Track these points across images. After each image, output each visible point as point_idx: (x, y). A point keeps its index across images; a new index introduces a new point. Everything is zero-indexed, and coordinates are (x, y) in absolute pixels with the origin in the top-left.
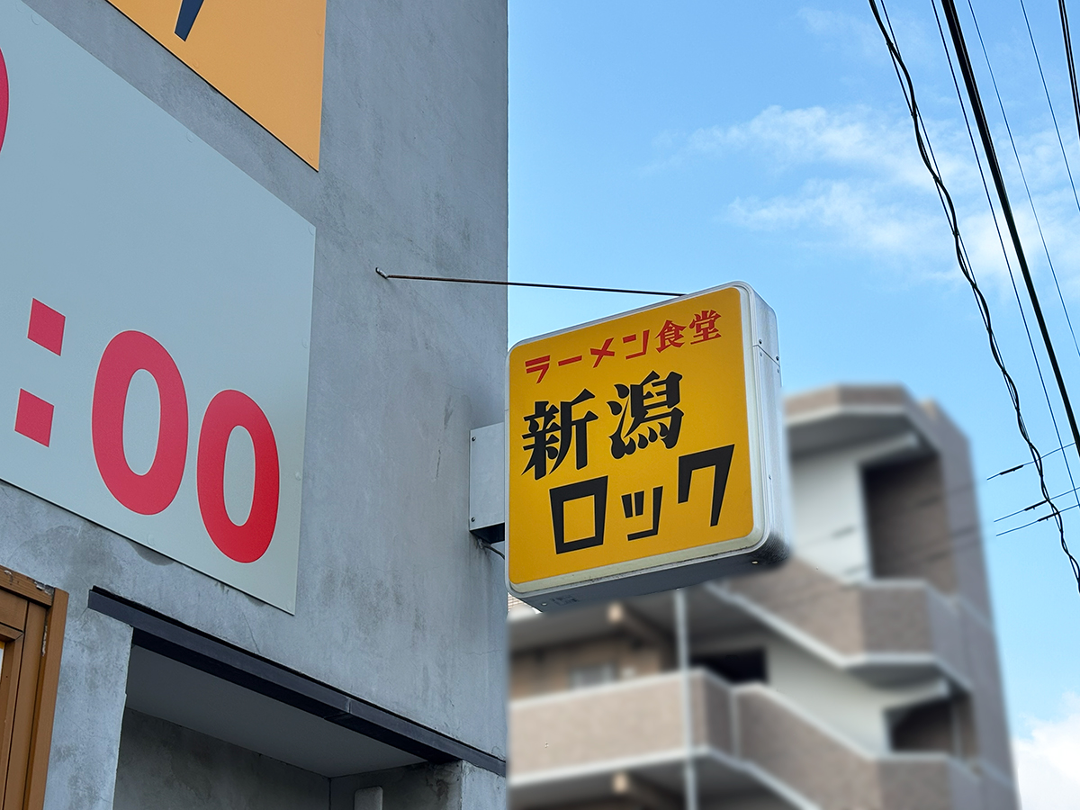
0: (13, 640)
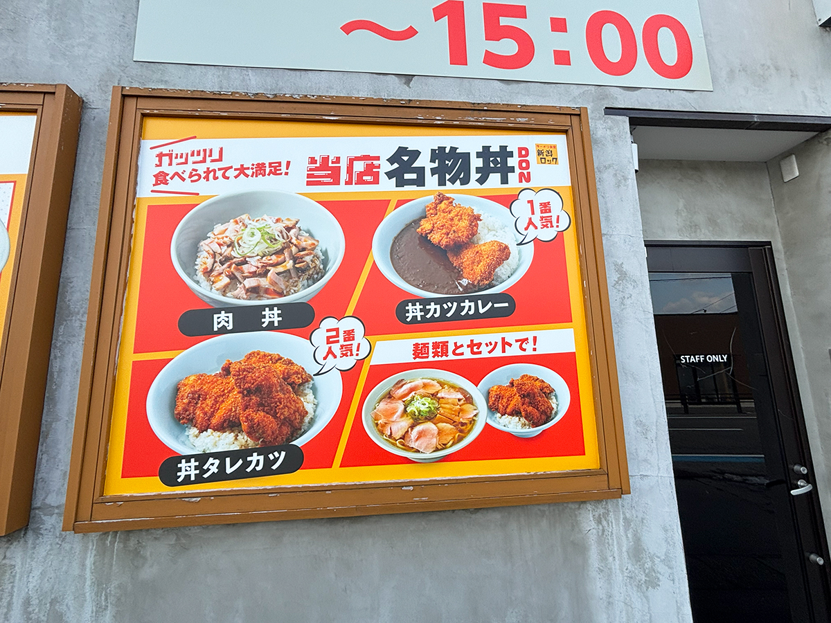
0: (567, 130)
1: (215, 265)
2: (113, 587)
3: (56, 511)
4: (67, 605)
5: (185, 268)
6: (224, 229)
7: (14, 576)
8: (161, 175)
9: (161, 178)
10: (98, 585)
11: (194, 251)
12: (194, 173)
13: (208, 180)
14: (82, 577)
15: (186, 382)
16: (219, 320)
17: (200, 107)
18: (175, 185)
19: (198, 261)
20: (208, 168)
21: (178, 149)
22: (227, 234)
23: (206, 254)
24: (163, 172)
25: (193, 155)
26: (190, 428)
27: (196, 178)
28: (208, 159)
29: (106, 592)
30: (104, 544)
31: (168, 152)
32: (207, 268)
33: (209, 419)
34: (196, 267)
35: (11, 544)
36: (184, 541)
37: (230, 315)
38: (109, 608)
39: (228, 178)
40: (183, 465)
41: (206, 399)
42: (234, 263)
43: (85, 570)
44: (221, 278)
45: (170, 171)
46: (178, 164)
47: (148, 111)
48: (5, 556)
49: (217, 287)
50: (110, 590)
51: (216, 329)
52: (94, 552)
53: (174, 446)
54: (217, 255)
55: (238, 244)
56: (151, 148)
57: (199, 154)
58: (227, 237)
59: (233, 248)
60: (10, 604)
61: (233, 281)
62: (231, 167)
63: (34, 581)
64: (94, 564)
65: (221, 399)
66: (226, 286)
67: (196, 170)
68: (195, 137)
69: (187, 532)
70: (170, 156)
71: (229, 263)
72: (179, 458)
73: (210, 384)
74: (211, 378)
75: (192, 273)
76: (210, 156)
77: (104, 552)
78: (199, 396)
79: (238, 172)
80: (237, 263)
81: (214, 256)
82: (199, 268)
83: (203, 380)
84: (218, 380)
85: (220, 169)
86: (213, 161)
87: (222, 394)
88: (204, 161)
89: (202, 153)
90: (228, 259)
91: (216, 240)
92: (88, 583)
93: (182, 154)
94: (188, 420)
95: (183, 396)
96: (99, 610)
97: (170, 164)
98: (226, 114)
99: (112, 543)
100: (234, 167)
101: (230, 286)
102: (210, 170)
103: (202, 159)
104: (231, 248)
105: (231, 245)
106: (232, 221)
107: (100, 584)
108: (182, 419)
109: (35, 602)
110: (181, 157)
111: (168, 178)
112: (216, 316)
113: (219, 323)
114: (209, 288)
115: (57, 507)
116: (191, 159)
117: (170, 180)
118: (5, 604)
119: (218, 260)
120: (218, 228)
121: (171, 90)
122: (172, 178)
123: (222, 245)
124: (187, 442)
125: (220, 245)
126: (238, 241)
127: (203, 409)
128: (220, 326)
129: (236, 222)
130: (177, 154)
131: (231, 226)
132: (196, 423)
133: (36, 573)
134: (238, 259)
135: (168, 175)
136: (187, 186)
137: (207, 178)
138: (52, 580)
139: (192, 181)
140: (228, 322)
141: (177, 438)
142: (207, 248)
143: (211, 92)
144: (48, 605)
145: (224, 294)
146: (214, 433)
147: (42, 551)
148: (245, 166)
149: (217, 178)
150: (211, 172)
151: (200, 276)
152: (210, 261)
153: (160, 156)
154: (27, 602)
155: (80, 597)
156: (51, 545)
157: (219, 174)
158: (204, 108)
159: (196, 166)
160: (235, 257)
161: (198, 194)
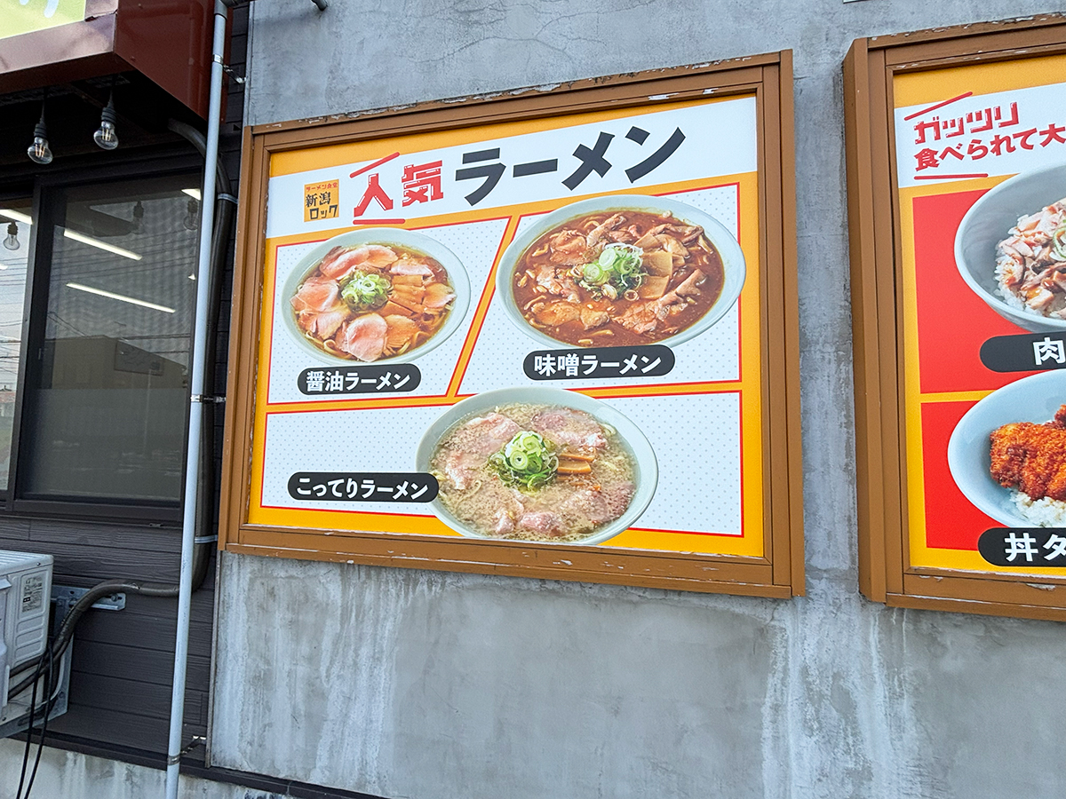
1: (1027, 273)
2: (907, 672)
3: (825, 575)
4: (853, 683)
5: (979, 280)
6: (1035, 221)
7: (787, 641)
8: (926, 155)
9: (926, 159)
10: (888, 668)
11: (992, 256)
12: (976, 145)
13: (999, 153)
14: (867, 654)
15: (1002, 432)
16: (1043, 350)
17: (980, 47)
18: (948, 165)
19: (999, 269)
20: (997, 137)
21: (945, 114)
22: (1040, 228)
23: (1010, 260)
24: (928, 150)
25: (970, 119)
26: (1017, 494)
27: (980, 152)
28: (996, 123)
29: (899, 678)
30: (889, 621)
31: (933, 121)
32: (1014, 279)
33: (1044, 484)
34: (997, 278)
35: (778, 605)
36: (996, 635)
37: (1060, 343)
38: (905, 697)
39: (1031, 147)
40: (1012, 539)
41: (1035, 457)
42: (1056, 269)
43: (870, 646)
44: (1037, 292)
45: (939, 147)
46: (949, 136)
47: (903, 67)
48: (773, 617)
49: (1033, 304)
50: (904, 676)
51: (1038, 362)
52: (877, 629)
53: (994, 514)
54: (1028, 260)
55: (1060, 241)
56: (906, 119)
57: (979, 117)
58: (1040, 233)
59: (1051, 248)
60: (785, 670)
61: (1059, 296)
62: (1034, 131)
63: (810, 651)
64: (879, 642)
65: (1060, 458)
66: (1048, 303)
67: (979, 142)
68: (970, 94)
69: (999, 624)
70: (936, 125)
71: (1048, 270)
72: (1007, 531)
73: (1039, 437)
74: (1040, 430)
75: (992, 287)
76: (998, 117)
77: (890, 631)
78: (1025, 452)
79: (1047, 136)
80: (1061, 269)
81: (1023, 260)
82: (1002, 279)
83: (1029, 431)
84: (1051, 432)
85: (1016, 136)
86: (1003, 125)
87: (1061, 450)
88: (989, 126)
89: (984, 115)
90: (1046, 264)
91: (1023, 238)
92: (875, 662)
93: (954, 121)
94: (1013, 482)
95: (999, 451)
96: (894, 697)
97: (938, 137)
98: (1024, 52)
99: (900, 622)
100: (1038, 131)
101: (1054, 303)
102: (1000, 138)
103: (985, 125)
104: (1048, 248)
105: (1048, 244)
106: (1045, 209)
107: (892, 667)
108: (1004, 480)
109: (813, 671)
110: (953, 125)
111: (936, 157)
112: (1036, 345)
113: (1042, 354)
114: (1021, 306)
115: (825, 571)
116: (968, 127)
117: (940, 159)
118: (780, 669)
119: (1029, 266)
120: (1025, 221)
121: (937, 29)
122: (943, 157)
123: (1034, 245)
124: (1014, 511)
125: (1030, 245)
126: (1059, 237)
127: (1034, 469)
128: (1045, 358)
129: (1053, 211)
130: (946, 122)
131: (1045, 216)
132: (1025, 487)
133: (812, 641)
134: (1062, 264)
135: (936, 153)
136: (969, 165)
137: (997, 151)
138: (831, 653)
139: (974, 158)
140: (1057, 353)
141: (999, 505)
142: (1011, 251)
143: (1000, 22)
144: (830, 679)
145: (1046, 313)
146: (1054, 503)
147: (815, 617)
148: (1056, 127)
149: (1014, 149)
150: (1002, 141)
151: (1005, 290)
152: (1017, 269)
153: (921, 128)
154: (805, 671)
155: (867, 677)
156: (825, 612)
157: (1016, 143)
158: (987, 48)
159: (977, 136)
160: (1057, 261)
161: (986, 175)
